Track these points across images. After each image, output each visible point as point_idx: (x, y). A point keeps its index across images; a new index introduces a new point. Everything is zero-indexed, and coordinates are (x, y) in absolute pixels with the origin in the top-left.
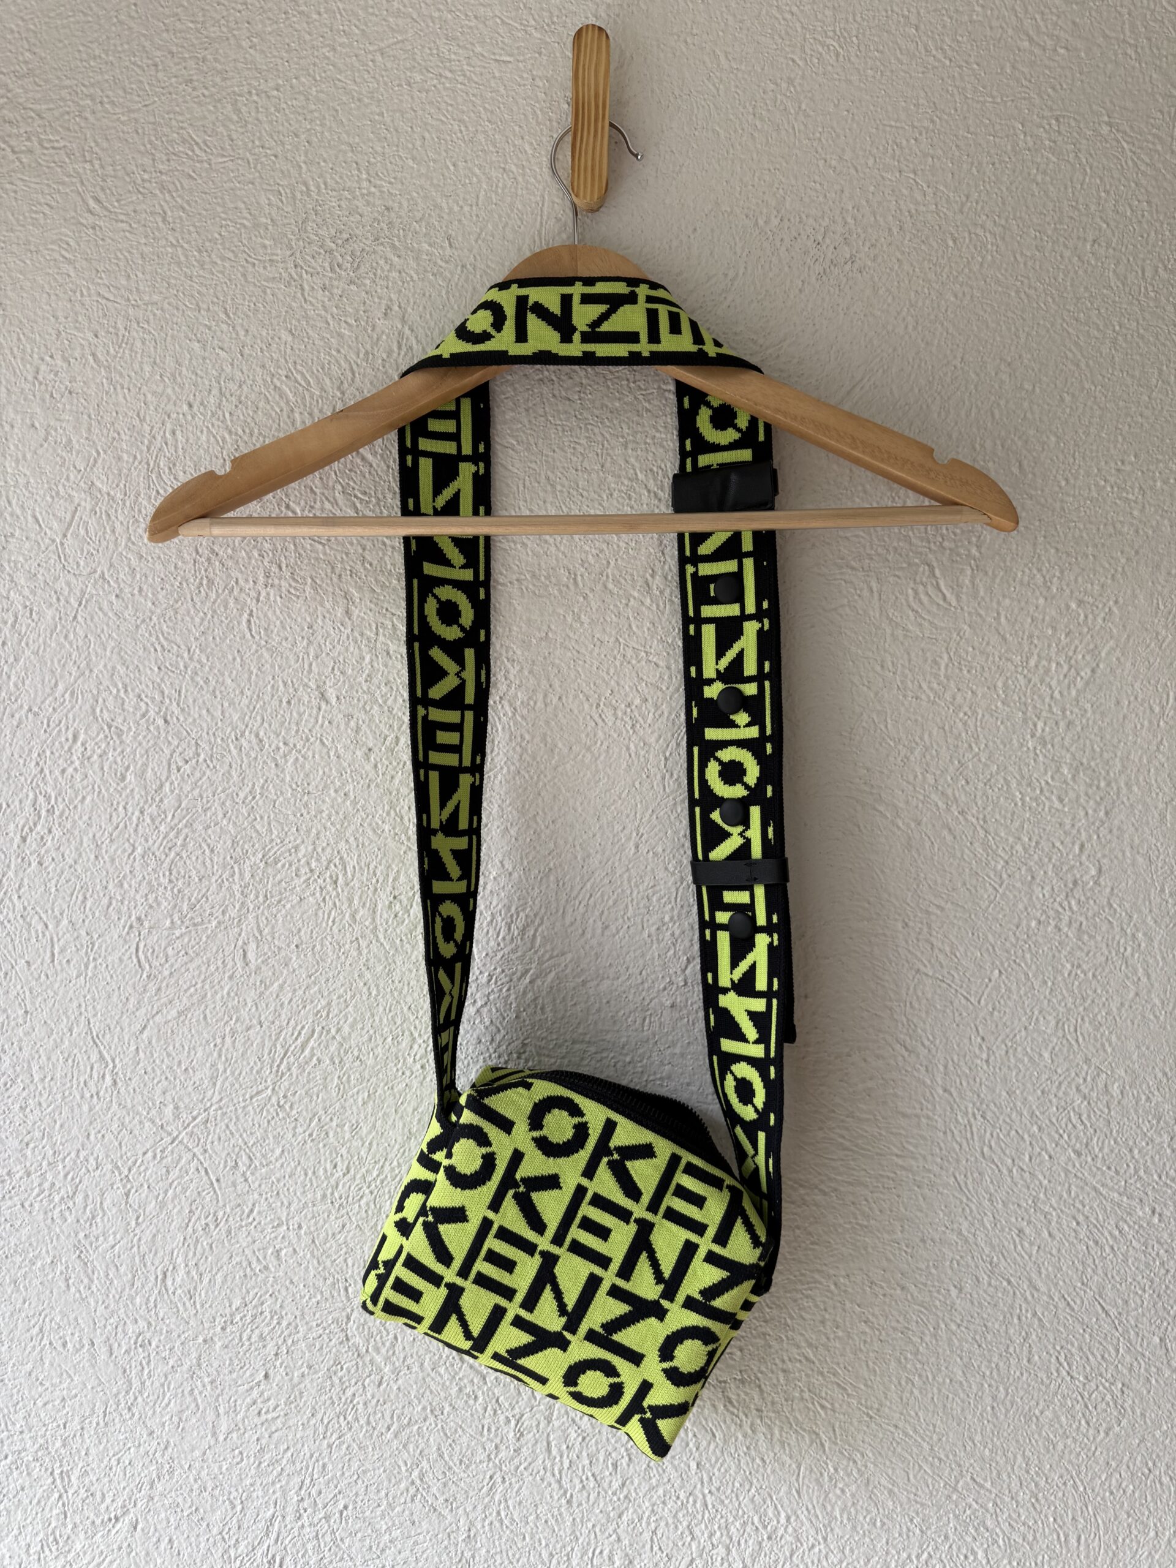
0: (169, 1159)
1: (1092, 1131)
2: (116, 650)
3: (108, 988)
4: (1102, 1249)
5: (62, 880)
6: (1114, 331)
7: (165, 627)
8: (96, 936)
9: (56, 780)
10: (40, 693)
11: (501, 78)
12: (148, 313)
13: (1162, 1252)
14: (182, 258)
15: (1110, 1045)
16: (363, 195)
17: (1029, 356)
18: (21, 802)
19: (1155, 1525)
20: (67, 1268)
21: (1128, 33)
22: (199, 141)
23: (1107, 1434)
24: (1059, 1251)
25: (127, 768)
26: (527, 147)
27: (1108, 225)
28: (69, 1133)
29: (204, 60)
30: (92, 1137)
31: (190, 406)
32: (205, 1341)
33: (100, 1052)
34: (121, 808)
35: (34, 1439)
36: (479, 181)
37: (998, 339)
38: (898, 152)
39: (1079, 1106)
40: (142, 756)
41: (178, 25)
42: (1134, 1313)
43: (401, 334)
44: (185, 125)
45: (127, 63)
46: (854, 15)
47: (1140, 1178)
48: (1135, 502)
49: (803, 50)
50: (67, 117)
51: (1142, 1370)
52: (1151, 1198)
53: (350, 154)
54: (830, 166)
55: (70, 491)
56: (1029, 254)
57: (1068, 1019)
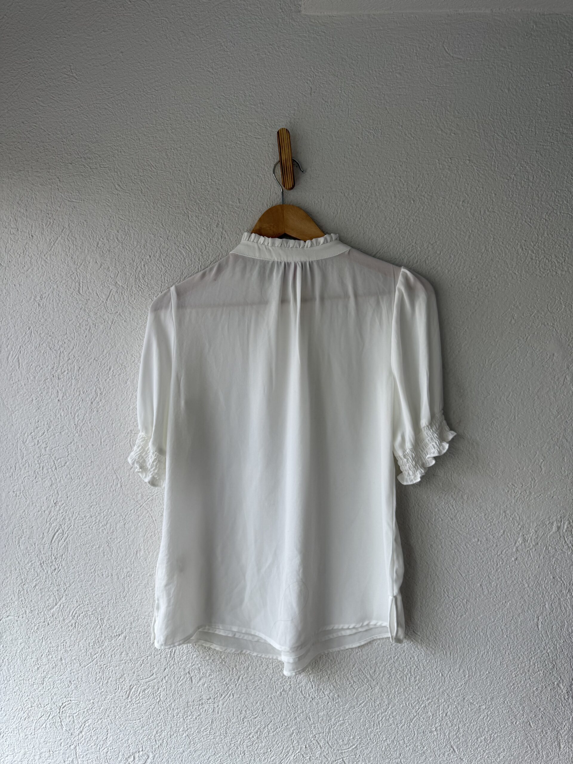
0: (139, 512)
1: (457, 511)
2: (124, 339)
3: (120, 454)
4: (460, 552)
5: (105, 417)
6: (469, 232)
7: (141, 331)
8: (116, 436)
9: (103, 383)
10: (98, 353)
11: (257, 144)
12: (136, 224)
13: (481, 554)
14: (147, 205)
15: (464, 481)
16: (209, 184)
17: (439, 242)
18: (91, 390)
19: (478, 650)
20: (104, 549)
21: (476, 128)
22: (154, 165)
23: (461, 616)
24: (445, 553)
25: (128, 380)
26: (266, 168)
27: (468, 195)
28: (105, 503)
29: (156, 137)
30: (113, 505)
31: (150, 257)
32: (150, 575)
33: (116, 476)
34: (125, 393)
35: (92, 607)
36: (249, 180)
37: (428, 236)
38: (394, 170)
39: (452, 503)
40: (133, 376)
41: (147, 125)
42: (471, 576)
43: (222, 233)
44: (149, 160)
45: (130, 138)
46: (380, 122)
47: (474, 528)
48: (476, 293)
49: (362, 133)
50: (109, 157)
51: (474, 595)
52: (478, 536)
53: (205, 170)
54: (371, 175)
55: (109, 285)
56: (440, 205)
57: (448, 472)
